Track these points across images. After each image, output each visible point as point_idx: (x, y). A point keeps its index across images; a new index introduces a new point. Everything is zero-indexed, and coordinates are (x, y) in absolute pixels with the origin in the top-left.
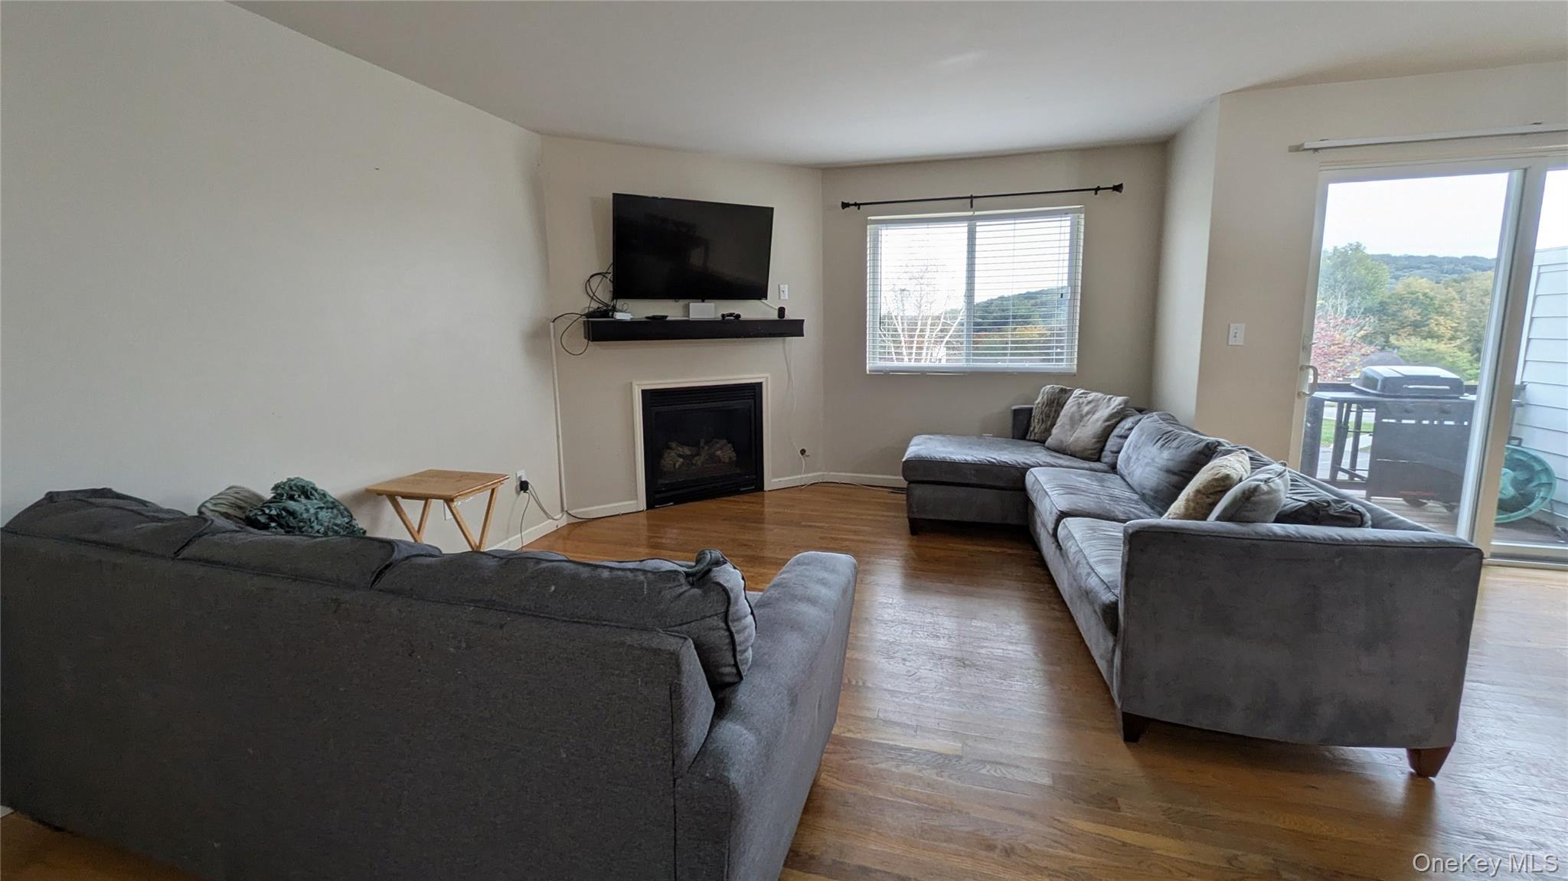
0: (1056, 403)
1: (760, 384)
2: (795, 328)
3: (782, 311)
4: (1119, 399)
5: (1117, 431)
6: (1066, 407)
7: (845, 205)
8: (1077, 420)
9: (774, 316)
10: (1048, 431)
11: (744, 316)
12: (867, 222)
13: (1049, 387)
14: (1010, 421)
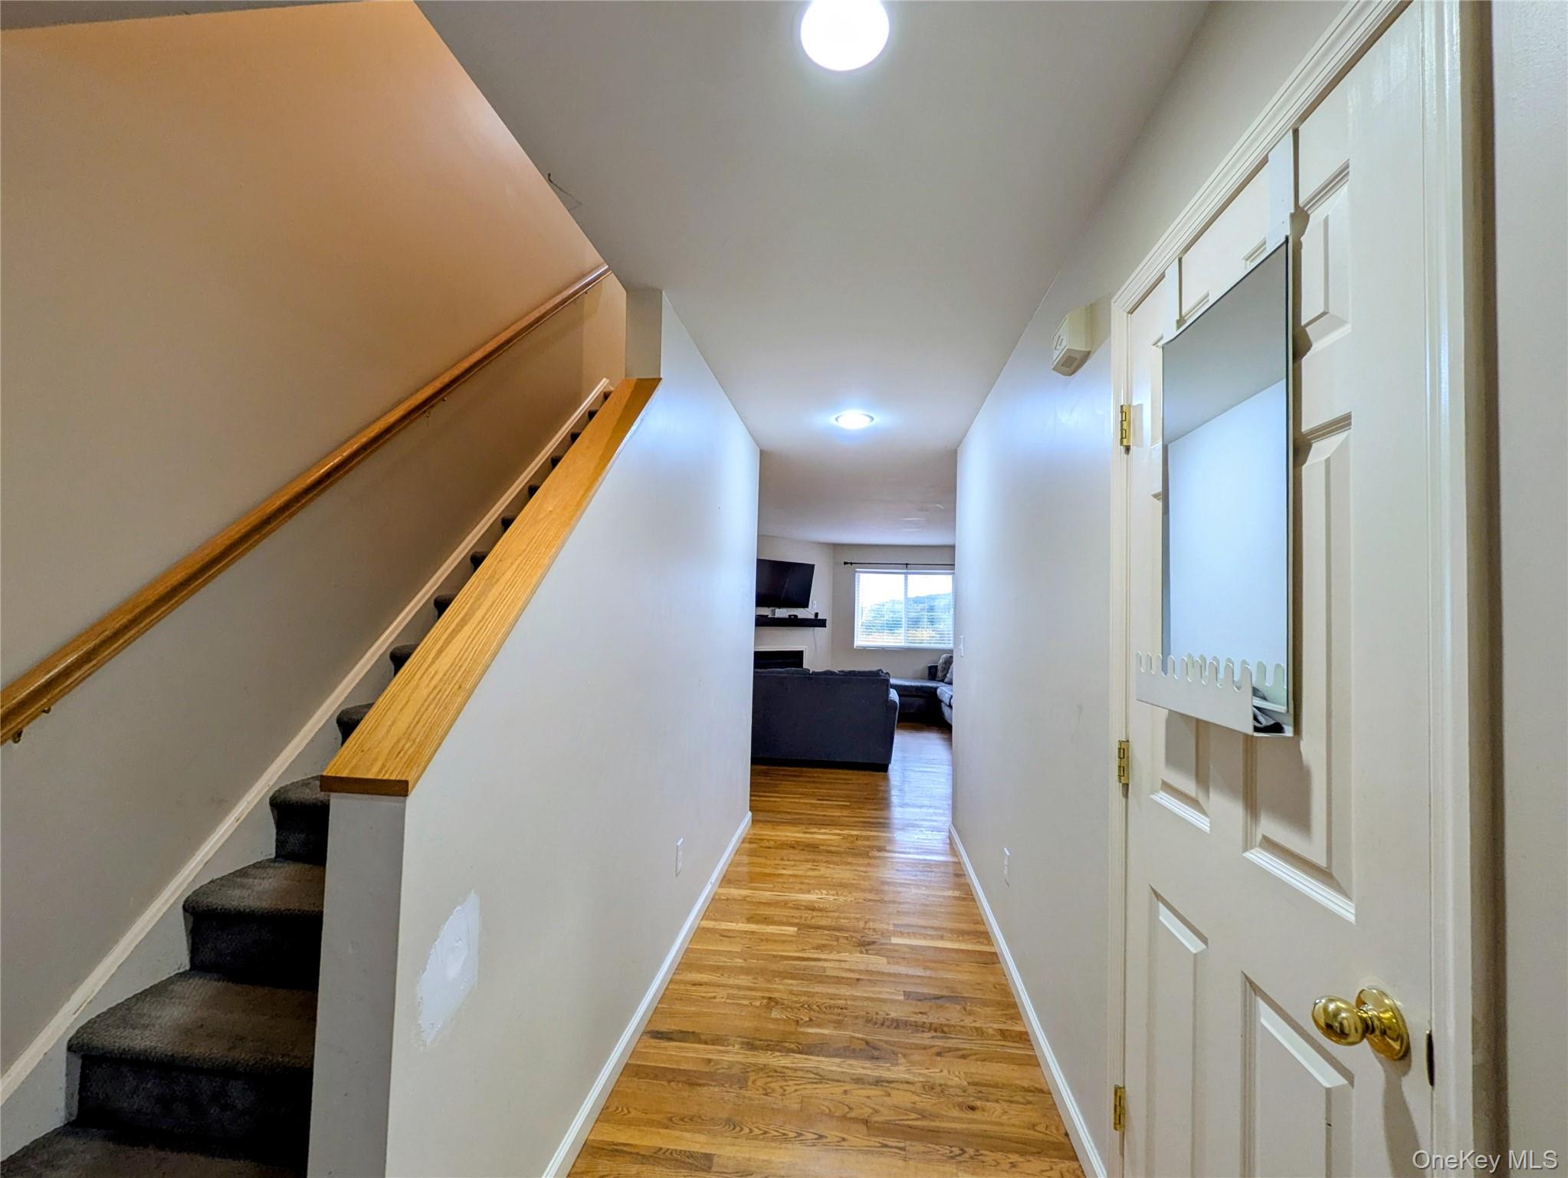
0: (948, 663)
1: (802, 652)
2: (822, 623)
3: (817, 614)
7: (845, 563)
9: (813, 617)
10: (945, 676)
11: (800, 616)
12: (856, 572)
13: (944, 656)
14: (927, 672)
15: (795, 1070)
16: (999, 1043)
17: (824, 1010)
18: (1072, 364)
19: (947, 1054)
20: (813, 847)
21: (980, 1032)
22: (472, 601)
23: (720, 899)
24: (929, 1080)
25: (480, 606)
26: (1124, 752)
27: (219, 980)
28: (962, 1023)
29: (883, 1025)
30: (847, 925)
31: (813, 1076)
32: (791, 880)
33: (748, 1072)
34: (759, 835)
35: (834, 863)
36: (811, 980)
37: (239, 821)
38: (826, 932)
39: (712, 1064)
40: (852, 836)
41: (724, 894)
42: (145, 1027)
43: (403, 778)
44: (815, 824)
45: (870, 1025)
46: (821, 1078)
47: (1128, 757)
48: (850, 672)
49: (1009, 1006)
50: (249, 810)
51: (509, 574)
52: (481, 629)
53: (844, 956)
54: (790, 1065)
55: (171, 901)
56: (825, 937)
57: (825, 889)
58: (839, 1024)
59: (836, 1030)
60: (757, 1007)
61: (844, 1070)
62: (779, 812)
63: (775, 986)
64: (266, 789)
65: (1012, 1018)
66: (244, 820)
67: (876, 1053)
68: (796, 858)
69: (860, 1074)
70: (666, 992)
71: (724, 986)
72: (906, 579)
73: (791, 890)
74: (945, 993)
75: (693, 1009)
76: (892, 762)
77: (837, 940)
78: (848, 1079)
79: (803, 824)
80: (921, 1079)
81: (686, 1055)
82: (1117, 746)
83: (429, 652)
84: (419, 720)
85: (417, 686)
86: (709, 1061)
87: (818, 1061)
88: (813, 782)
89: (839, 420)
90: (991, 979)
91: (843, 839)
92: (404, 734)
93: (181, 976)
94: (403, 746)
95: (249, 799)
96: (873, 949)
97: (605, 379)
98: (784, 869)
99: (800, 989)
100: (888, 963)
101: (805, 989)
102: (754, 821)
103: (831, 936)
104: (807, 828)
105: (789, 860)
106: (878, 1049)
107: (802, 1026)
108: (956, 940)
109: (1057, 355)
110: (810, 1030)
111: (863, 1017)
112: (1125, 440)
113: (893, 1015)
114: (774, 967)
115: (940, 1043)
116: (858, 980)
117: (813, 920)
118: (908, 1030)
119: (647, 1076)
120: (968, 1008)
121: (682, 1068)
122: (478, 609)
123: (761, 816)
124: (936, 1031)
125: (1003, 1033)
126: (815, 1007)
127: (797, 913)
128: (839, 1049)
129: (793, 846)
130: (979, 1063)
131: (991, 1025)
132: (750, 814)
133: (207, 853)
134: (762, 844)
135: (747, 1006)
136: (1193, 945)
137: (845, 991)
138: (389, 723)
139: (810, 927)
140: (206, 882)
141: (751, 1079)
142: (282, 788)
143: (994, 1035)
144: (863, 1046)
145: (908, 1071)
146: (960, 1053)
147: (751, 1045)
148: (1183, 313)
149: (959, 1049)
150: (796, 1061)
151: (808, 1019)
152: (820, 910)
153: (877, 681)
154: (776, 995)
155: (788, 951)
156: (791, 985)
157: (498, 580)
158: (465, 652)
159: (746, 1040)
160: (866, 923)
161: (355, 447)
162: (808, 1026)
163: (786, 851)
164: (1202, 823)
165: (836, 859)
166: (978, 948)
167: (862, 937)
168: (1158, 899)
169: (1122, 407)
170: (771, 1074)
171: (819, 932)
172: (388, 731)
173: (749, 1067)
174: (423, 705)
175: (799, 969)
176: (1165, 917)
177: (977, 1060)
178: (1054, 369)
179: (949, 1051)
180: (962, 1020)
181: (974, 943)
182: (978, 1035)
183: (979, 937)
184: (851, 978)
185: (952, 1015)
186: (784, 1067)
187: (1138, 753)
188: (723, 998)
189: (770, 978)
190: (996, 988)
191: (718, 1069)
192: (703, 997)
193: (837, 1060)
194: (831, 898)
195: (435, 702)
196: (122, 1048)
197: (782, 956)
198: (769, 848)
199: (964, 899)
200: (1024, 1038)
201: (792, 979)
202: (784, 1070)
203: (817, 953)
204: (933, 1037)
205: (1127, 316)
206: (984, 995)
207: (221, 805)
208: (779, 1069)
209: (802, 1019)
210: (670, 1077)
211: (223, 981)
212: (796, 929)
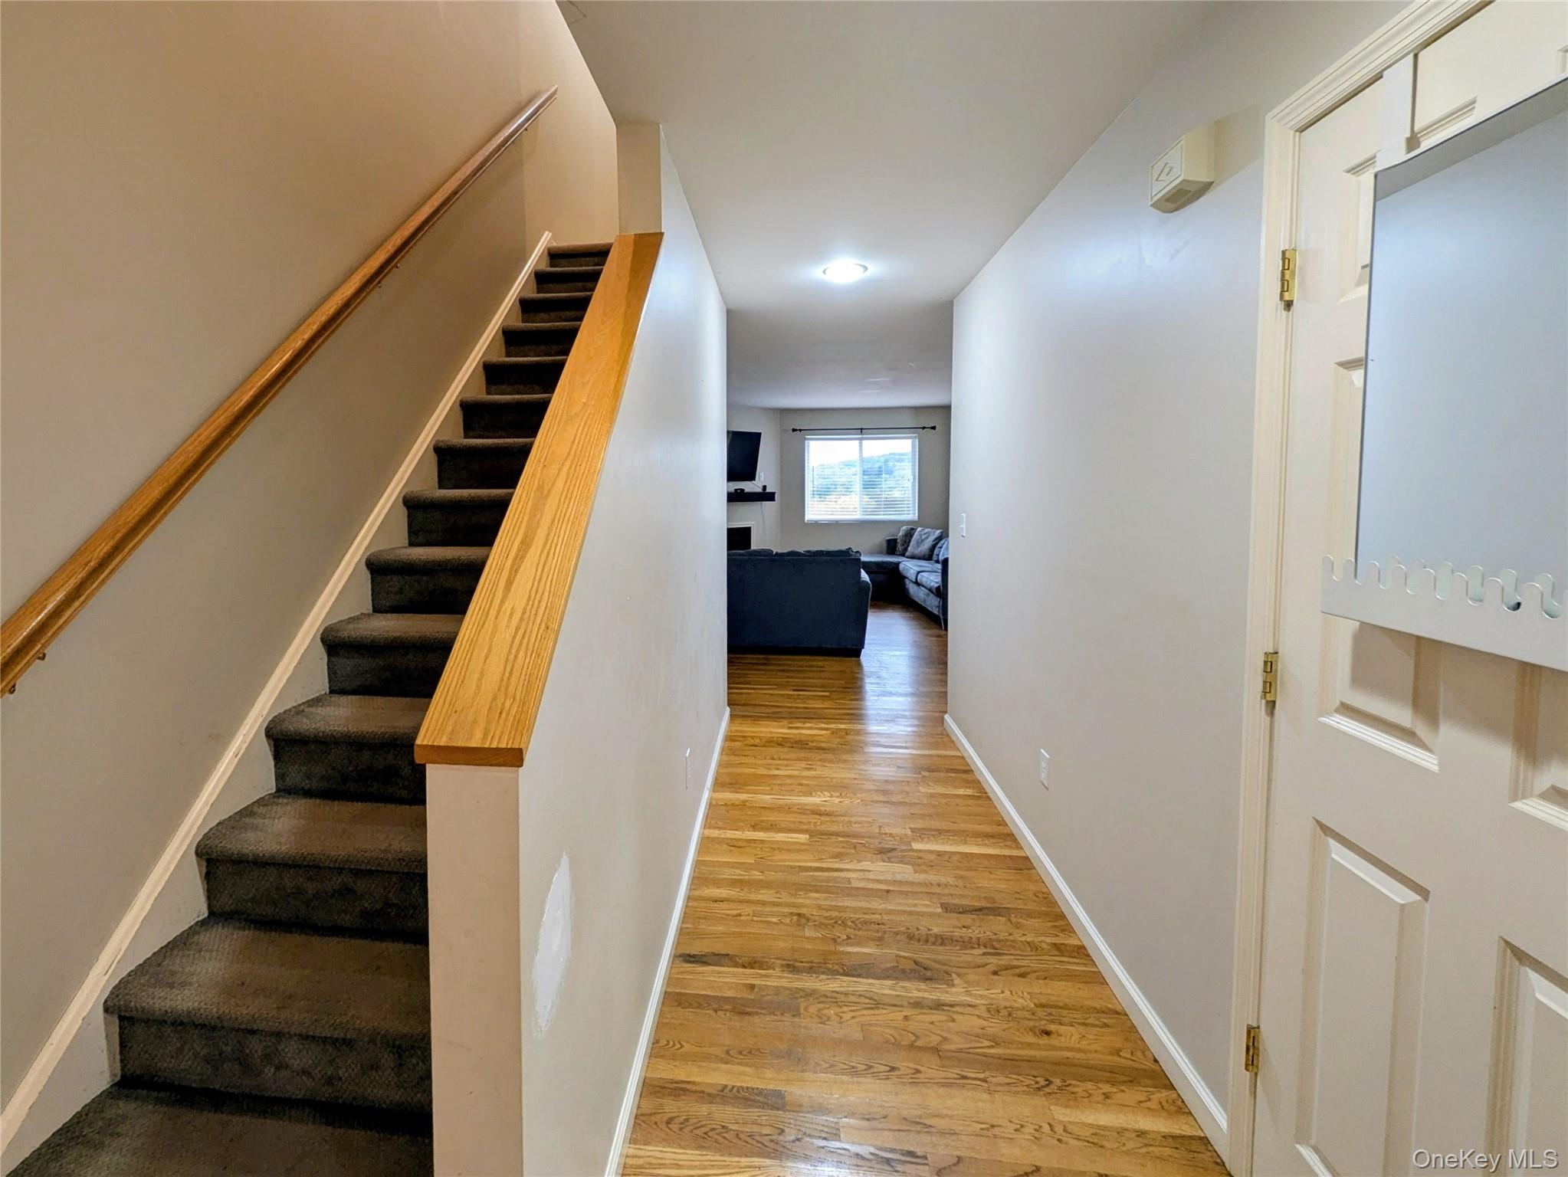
0: (909, 534)
1: (750, 528)
2: (771, 497)
3: (764, 488)
4: (939, 531)
5: (939, 545)
6: (914, 537)
7: (794, 430)
8: (920, 542)
9: (761, 490)
10: (906, 550)
11: (747, 490)
12: (806, 439)
13: (904, 528)
14: (885, 546)
15: (846, 994)
16: (1057, 958)
17: (860, 926)
18: (1180, 199)
19: (1003, 973)
20: (801, 744)
21: (1034, 947)
22: (526, 518)
23: (717, 805)
24: (993, 1002)
25: (538, 523)
26: (1270, 665)
27: (244, 929)
28: (1011, 938)
29: (927, 941)
30: (860, 830)
31: (868, 1001)
32: (789, 781)
33: (797, 998)
34: (742, 732)
35: (831, 761)
36: (838, 893)
37: (239, 756)
38: (840, 839)
39: (756, 990)
40: (841, 730)
41: (722, 800)
42: (183, 985)
43: (516, 746)
44: (797, 718)
45: (912, 942)
46: (877, 1004)
47: (1276, 671)
48: (817, 551)
49: (1057, 918)
50: (247, 744)
51: (560, 484)
52: (548, 554)
53: (866, 865)
54: (838, 989)
55: (183, 849)
56: (841, 845)
57: (827, 791)
58: (880, 941)
59: (877, 948)
60: (788, 925)
61: (899, 993)
62: (755, 705)
63: (800, 901)
64: (261, 720)
65: (1063, 931)
66: (243, 754)
67: (929, 974)
68: (788, 757)
69: (917, 997)
70: (687, 911)
71: (748, 902)
72: (861, 446)
73: (791, 792)
74: (984, 904)
75: (720, 928)
76: (866, 646)
77: (855, 848)
78: (905, 1003)
79: (784, 718)
80: (983, 1002)
81: (725, 980)
82: (1261, 659)
83: (496, 584)
84: (512, 670)
85: (495, 626)
86: (752, 987)
87: (869, 984)
88: (784, 671)
89: (827, 272)
90: (1032, 887)
91: (833, 733)
92: (499, 690)
93: (203, 923)
94: (503, 704)
95: (244, 732)
96: (895, 857)
97: (547, 233)
98: (778, 769)
99: (828, 903)
100: (916, 872)
101: (833, 904)
102: (732, 716)
103: (847, 842)
104: (791, 723)
105: (780, 759)
106: (931, 970)
107: (840, 944)
108: (982, 845)
109: (1163, 186)
110: (850, 949)
111: (904, 933)
112: (1286, 294)
113: (936, 930)
114: (794, 878)
115: (993, 960)
116: (888, 891)
117: (823, 826)
118: (956, 946)
119: (691, 1006)
120: (1014, 920)
121: (726, 995)
122: (538, 528)
123: (740, 710)
124: (985, 947)
125: (1058, 948)
126: (849, 923)
127: (804, 819)
128: (887, 970)
129: (781, 743)
130: (1040, 981)
131: (1043, 938)
132: (728, 709)
133: (211, 795)
134: (746, 743)
135: (775, 923)
136: (1401, 895)
137: (877, 904)
138: (476, 676)
139: (822, 833)
140: (214, 824)
141: (802, 1006)
142: (275, 717)
143: (1049, 950)
144: (912, 966)
145: (968, 993)
146: (1018, 971)
147: (791, 968)
148: (1417, 128)
149: (1015, 967)
150: (845, 984)
151: (845, 937)
152: (827, 814)
153: (846, 559)
154: (804, 911)
155: (805, 861)
156: (818, 899)
157: (549, 491)
158: (539, 582)
159: (785, 962)
160: (880, 827)
161: (315, 328)
162: (848, 945)
163: (775, 749)
164: (1428, 761)
165: (830, 756)
166: (1007, 852)
167: (880, 843)
168: (1325, 834)
169: (1284, 253)
170: (821, 1000)
171: (833, 839)
172: (479, 687)
173: (796, 992)
174: (510, 652)
175: (822, 881)
176: (1338, 853)
177: (1038, 978)
178: (1152, 205)
179: (1007, 969)
180: (1011, 934)
181: (1001, 847)
182: (1032, 951)
183: (1005, 840)
184: (880, 890)
185: (997, 926)
186: (833, 992)
187: (1296, 668)
188: (749, 915)
189: (793, 892)
190: (1038, 897)
191: (763, 996)
192: (727, 915)
193: (889, 983)
194: (837, 800)
195: (523, 648)
196: (163, 1009)
197: (800, 867)
198: (756, 746)
199: (979, 797)
200: (1081, 952)
201: (817, 892)
202: (838, 996)
203: (836, 862)
204: (984, 954)
205: (1295, 136)
206: (1026, 905)
207: (219, 740)
208: (829, 995)
209: (839, 937)
210: (715, 1006)
211: (249, 930)
212: (807, 836)
